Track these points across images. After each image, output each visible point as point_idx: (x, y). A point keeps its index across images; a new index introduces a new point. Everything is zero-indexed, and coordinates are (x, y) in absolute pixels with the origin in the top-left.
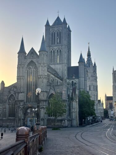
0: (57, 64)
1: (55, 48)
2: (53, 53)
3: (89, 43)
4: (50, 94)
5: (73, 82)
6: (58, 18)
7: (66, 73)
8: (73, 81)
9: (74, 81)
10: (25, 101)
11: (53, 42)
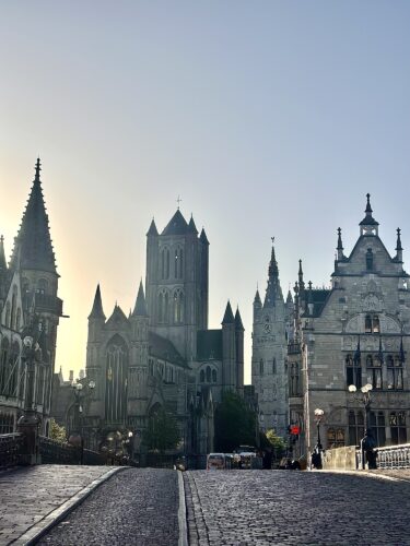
0: (174, 325)
1: (171, 287)
2: (164, 300)
3: (273, 239)
4: (153, 403)
5: (208, 368)
6: (178, 213)
7: (193, 347)
8: (211, 365)
9: (212, 367)
10: (103, 417)
11: (165, 274)
